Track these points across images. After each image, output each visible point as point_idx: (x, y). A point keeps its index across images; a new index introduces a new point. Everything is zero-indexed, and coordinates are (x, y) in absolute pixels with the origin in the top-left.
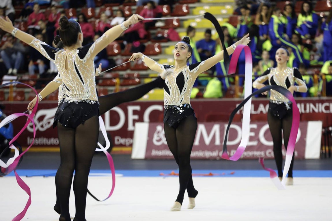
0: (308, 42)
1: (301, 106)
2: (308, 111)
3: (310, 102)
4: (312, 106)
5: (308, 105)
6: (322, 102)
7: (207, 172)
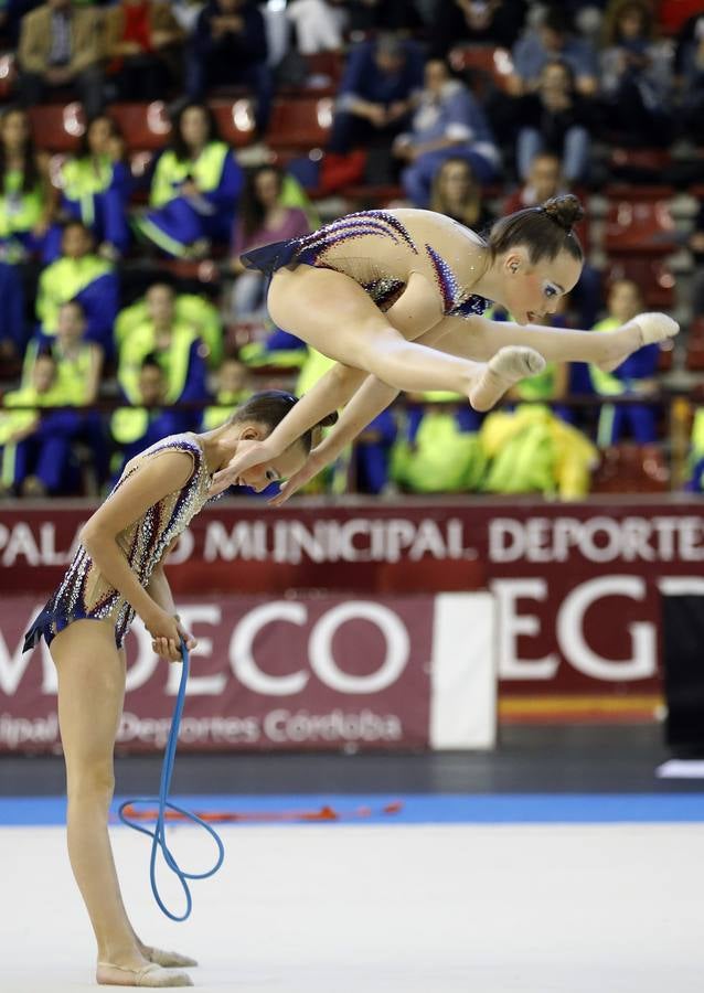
0: (206, 271)
1: (252, 535)
2: (280, 554)
3: (290, 515)
4: (298, 532)
5: (281, 532)
6: (341, 516)
7: (314, 804)
